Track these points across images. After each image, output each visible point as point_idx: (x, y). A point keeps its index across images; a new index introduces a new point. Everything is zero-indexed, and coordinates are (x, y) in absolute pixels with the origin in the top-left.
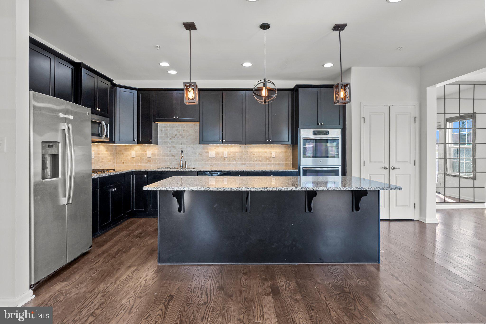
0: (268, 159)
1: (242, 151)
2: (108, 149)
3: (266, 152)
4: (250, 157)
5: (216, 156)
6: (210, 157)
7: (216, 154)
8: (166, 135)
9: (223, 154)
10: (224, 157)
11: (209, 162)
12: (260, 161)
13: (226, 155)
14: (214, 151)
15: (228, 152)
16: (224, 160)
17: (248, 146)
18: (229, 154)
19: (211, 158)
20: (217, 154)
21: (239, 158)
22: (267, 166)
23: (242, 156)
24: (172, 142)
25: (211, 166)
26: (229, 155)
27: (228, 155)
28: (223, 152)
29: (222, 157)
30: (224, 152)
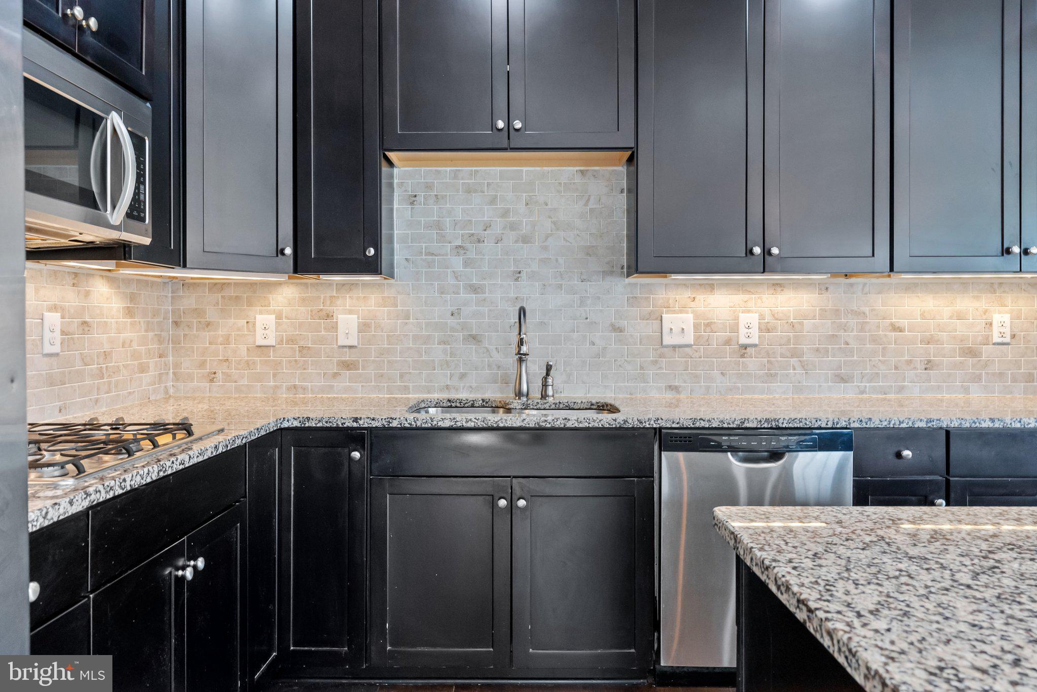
0: (972, 352)
1: (837, 312)
2: (132, 298)
3: (960, 316)
4: (875, 340)
5: (697, 338)
6: (667, 340)
7: (696, 327)
8: (438, 226)
9: (735, 328)
10: (743, 340)
11: (661, 368)
12: (929, 365)
13: (748, 333)
14: (687, 312)
15: (762, 317)
16: (743, 356)
17: (865, 284)
18: (765, 329)
19: (674, 347)
20: (704, 326)
21: (817, 350)
22: (966, 390)
23: (833, 338)
24: (466, 264)
25: (671, 388)
26: (768, 331)
27: (760, 330)
28: (737, 318)
29: (728, 342)
30: (740, 314)
